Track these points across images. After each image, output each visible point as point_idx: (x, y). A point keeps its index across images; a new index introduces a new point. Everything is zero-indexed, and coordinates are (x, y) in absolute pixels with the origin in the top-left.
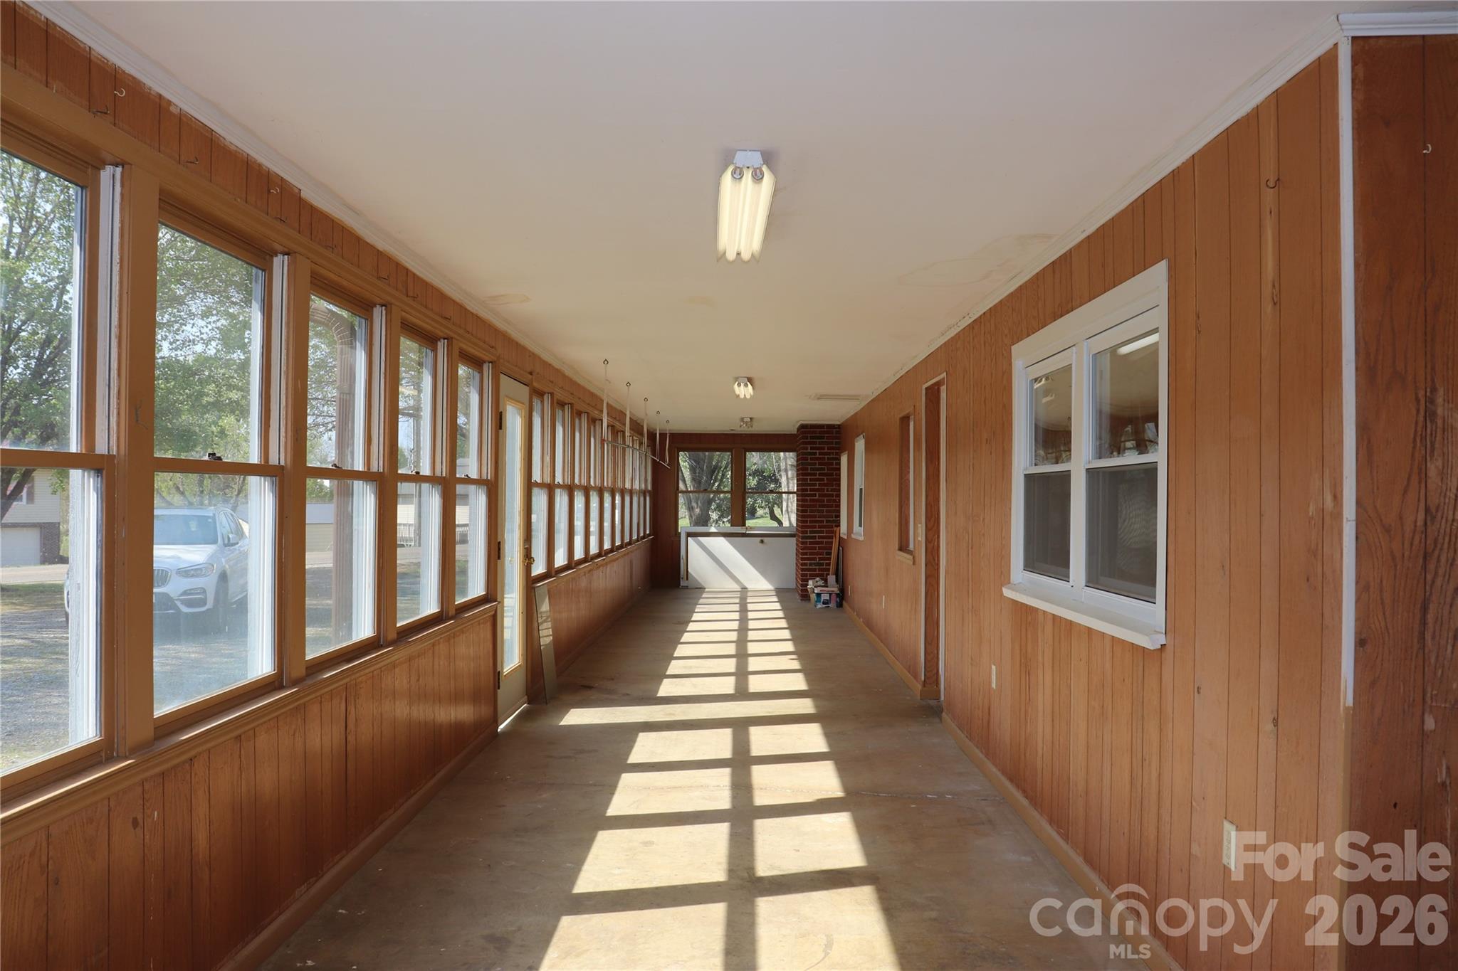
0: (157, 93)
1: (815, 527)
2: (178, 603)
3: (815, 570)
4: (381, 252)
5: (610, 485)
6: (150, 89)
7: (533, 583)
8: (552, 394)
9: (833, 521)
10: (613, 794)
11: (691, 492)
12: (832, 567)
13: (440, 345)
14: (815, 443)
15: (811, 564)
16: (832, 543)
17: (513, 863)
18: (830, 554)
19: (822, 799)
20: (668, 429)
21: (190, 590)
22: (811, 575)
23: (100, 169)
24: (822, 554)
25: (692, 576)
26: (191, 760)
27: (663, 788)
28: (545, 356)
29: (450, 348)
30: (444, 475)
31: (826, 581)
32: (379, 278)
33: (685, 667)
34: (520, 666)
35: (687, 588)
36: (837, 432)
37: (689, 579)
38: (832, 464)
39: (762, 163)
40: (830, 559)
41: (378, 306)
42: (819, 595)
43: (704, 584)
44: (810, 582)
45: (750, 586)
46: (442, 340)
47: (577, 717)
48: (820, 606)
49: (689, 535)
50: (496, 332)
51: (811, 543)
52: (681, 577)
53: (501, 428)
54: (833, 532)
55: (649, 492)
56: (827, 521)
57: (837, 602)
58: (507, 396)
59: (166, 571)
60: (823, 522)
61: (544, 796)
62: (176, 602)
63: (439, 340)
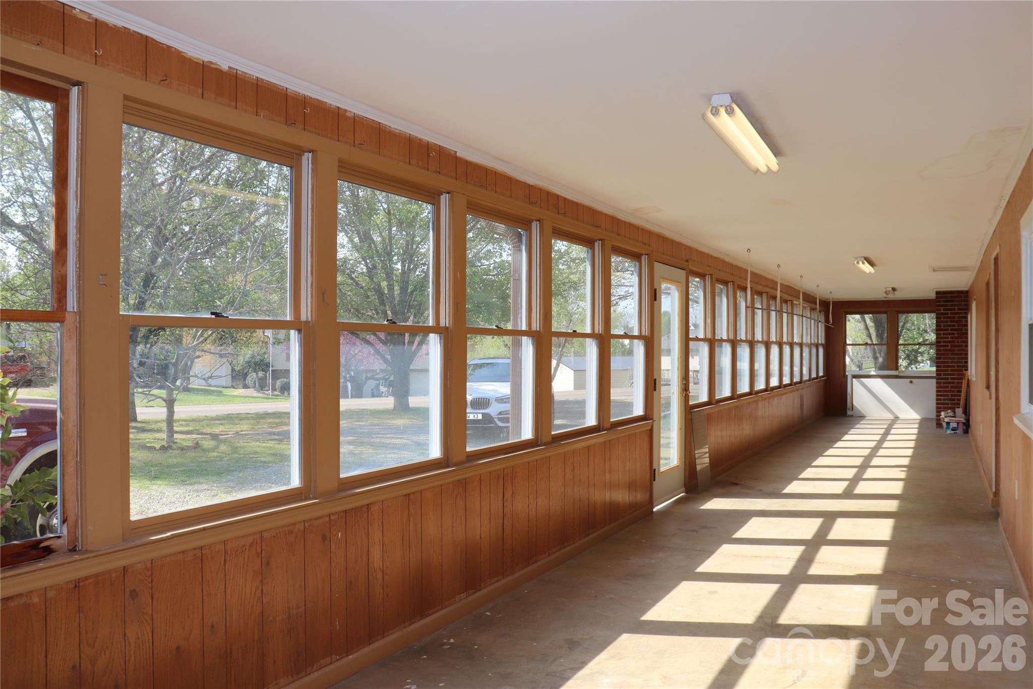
0: (336, 107)
1: (947, 370)
2: (496, 420)
3: (947, 404)
4: (532, 186)
5: (778, 340)
6: (331, 105)
7: (690, 409)
8: (711, 275)
9: (963, 366)
10: (708, 557)
11: (875, 344)
12: (962, 402)
13: (596, 244)
14: (947, 305)
15: (944, 400)
16: (962, 383)
17: (613, 596)
18: (960, 391)
19: (860, 574)
20: (831, 298)
21: (504, 411)
22: (944, 408)
23: (302, 156)
24: (954, 391)
25: (856, 408)
26: (368, 505)
27: (747, 556)
28: (701, 248)
29: (603, 247)
30: (600, 332)
31: (954, 412)
32: (531, 203)
33: (815, 473)
34: (677, 466)
35: (852, 416)
36: (965, 297)
37: (854, 409)
38: (962, 321)
39: (731, 101)
40: (960, 396)
41: (534, 221)
42: (948, 423)
43: (865, 414)
44: (943, 413)
45: (901, 416)
46: (598, 241)
47: (717, 504)
48: (949, 432)
49: (854, 377)
50: (650, 233)
51: (944, 383)
52: (848, 408)
53: (655, 300)
54: (964, 375)
55: (821, 344)
56: (958, 366)
57: (964, 429)
58: (662, 278)
59: (489, 399)
60: (954, 366)
61: (660, 555)
62: (495, 419)
63: (596, 241)
